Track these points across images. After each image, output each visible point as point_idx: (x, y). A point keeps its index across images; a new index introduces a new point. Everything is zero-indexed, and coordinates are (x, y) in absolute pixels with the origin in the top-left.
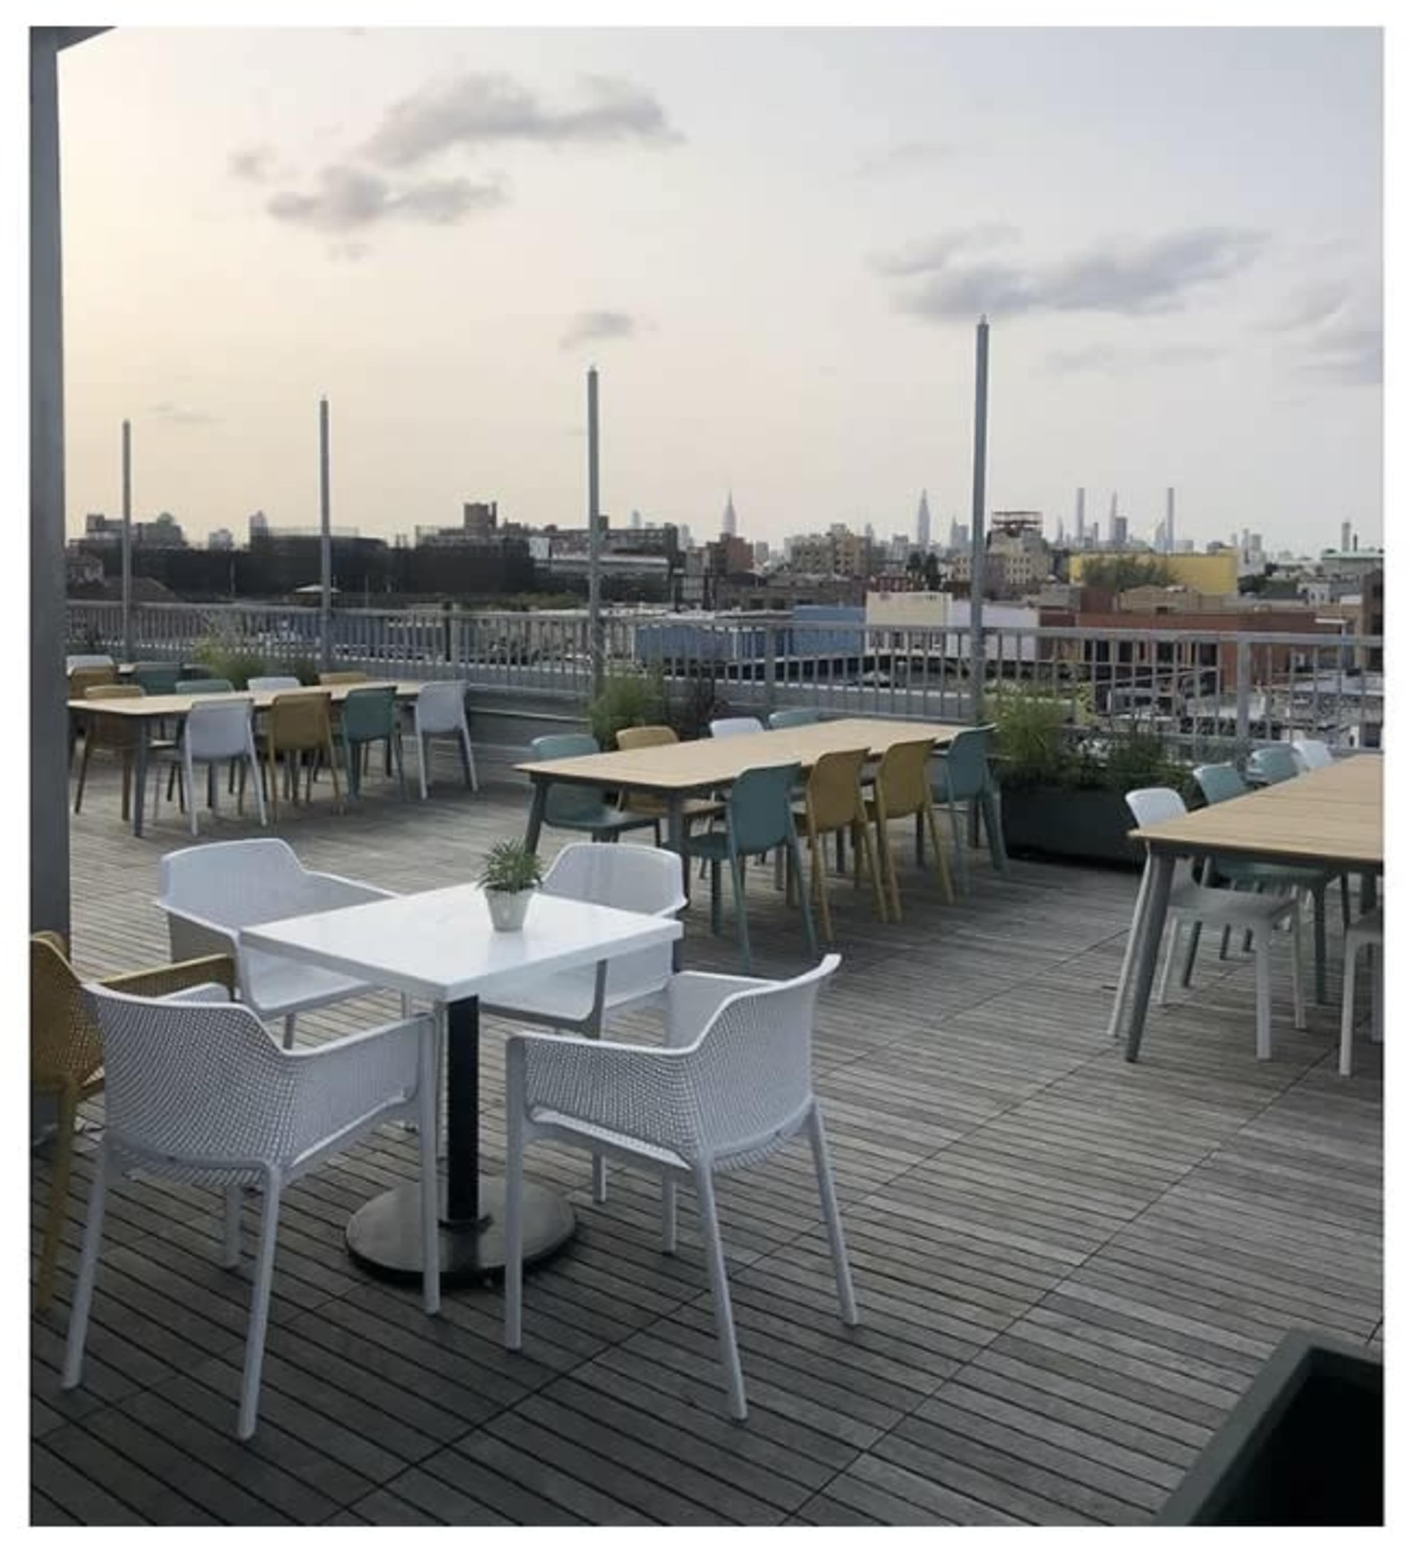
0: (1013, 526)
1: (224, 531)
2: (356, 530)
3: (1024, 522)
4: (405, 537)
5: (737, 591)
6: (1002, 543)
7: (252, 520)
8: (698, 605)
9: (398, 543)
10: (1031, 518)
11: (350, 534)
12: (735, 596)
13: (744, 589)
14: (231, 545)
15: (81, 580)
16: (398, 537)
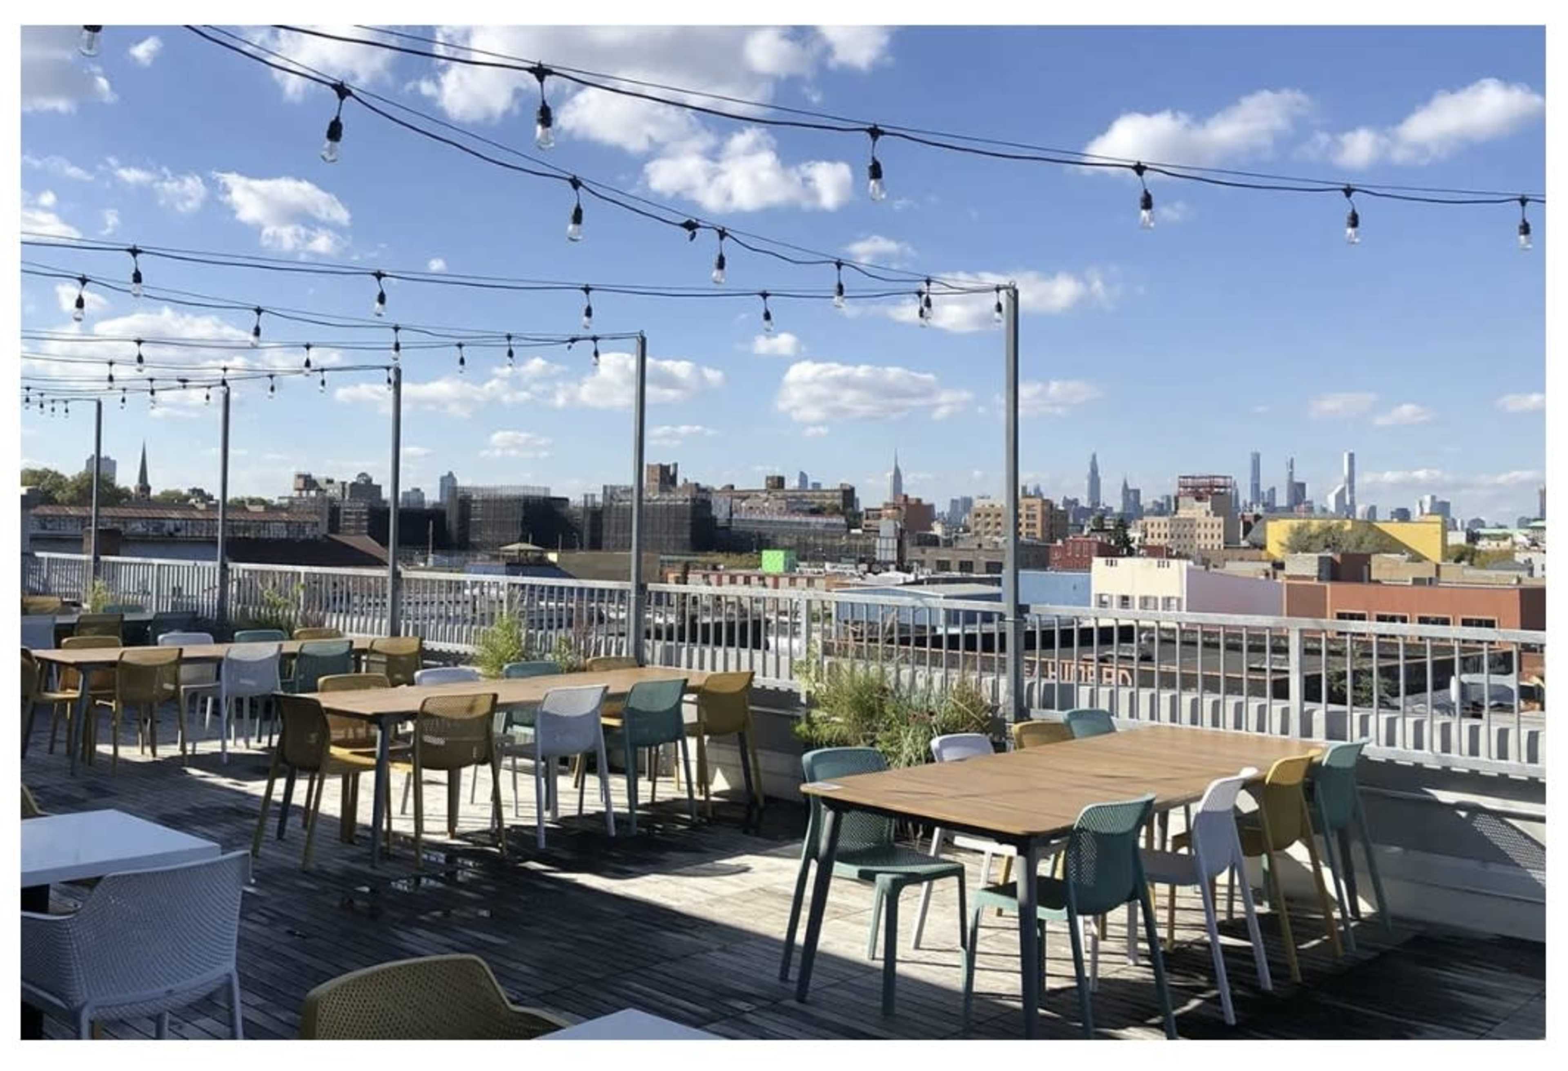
0: (1201, 490)
1: (418, 490)
2: (547, 489)
3: (1212, 486)
4: (593, 496)
5: (923, 552)
6: (1191, 508)
7: (443, 479)
8: (892, 567)
9: (586, 502)
10: (1221, 481)
11: (542, 494)
12: (922, 557)
13: (929, 550)
14: (423, 502)
15: (302, 537)
16: (586, 496)
